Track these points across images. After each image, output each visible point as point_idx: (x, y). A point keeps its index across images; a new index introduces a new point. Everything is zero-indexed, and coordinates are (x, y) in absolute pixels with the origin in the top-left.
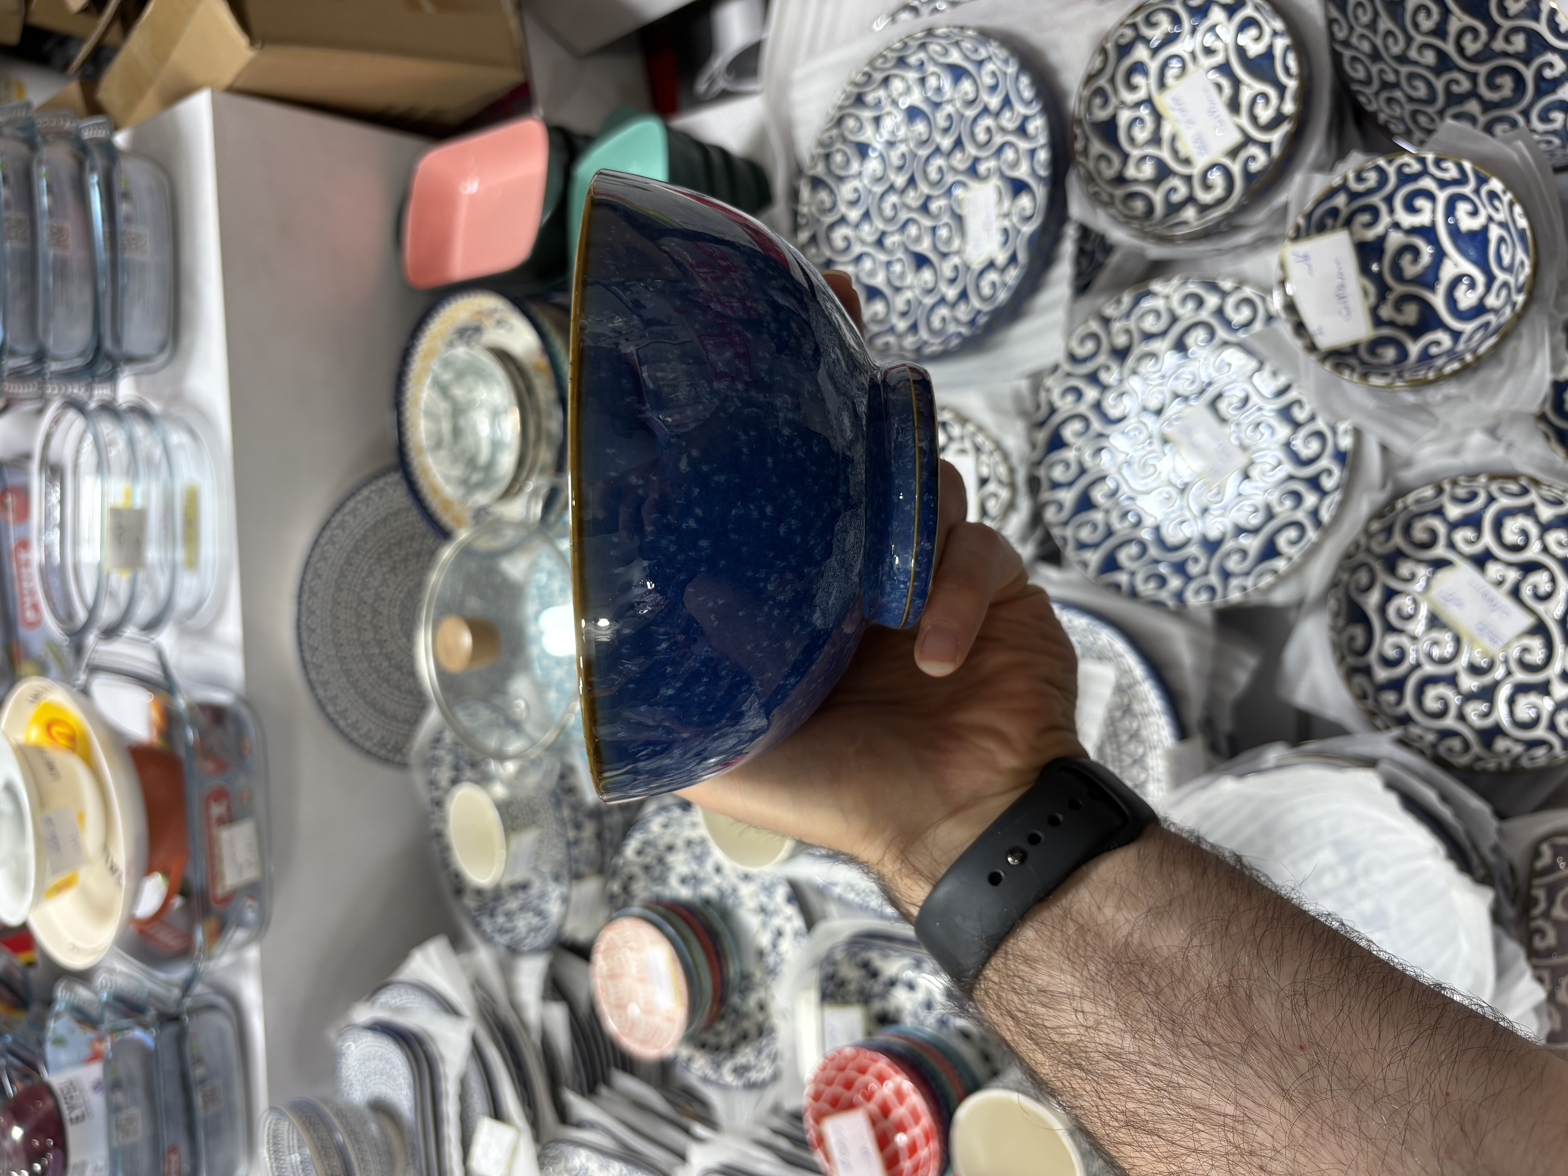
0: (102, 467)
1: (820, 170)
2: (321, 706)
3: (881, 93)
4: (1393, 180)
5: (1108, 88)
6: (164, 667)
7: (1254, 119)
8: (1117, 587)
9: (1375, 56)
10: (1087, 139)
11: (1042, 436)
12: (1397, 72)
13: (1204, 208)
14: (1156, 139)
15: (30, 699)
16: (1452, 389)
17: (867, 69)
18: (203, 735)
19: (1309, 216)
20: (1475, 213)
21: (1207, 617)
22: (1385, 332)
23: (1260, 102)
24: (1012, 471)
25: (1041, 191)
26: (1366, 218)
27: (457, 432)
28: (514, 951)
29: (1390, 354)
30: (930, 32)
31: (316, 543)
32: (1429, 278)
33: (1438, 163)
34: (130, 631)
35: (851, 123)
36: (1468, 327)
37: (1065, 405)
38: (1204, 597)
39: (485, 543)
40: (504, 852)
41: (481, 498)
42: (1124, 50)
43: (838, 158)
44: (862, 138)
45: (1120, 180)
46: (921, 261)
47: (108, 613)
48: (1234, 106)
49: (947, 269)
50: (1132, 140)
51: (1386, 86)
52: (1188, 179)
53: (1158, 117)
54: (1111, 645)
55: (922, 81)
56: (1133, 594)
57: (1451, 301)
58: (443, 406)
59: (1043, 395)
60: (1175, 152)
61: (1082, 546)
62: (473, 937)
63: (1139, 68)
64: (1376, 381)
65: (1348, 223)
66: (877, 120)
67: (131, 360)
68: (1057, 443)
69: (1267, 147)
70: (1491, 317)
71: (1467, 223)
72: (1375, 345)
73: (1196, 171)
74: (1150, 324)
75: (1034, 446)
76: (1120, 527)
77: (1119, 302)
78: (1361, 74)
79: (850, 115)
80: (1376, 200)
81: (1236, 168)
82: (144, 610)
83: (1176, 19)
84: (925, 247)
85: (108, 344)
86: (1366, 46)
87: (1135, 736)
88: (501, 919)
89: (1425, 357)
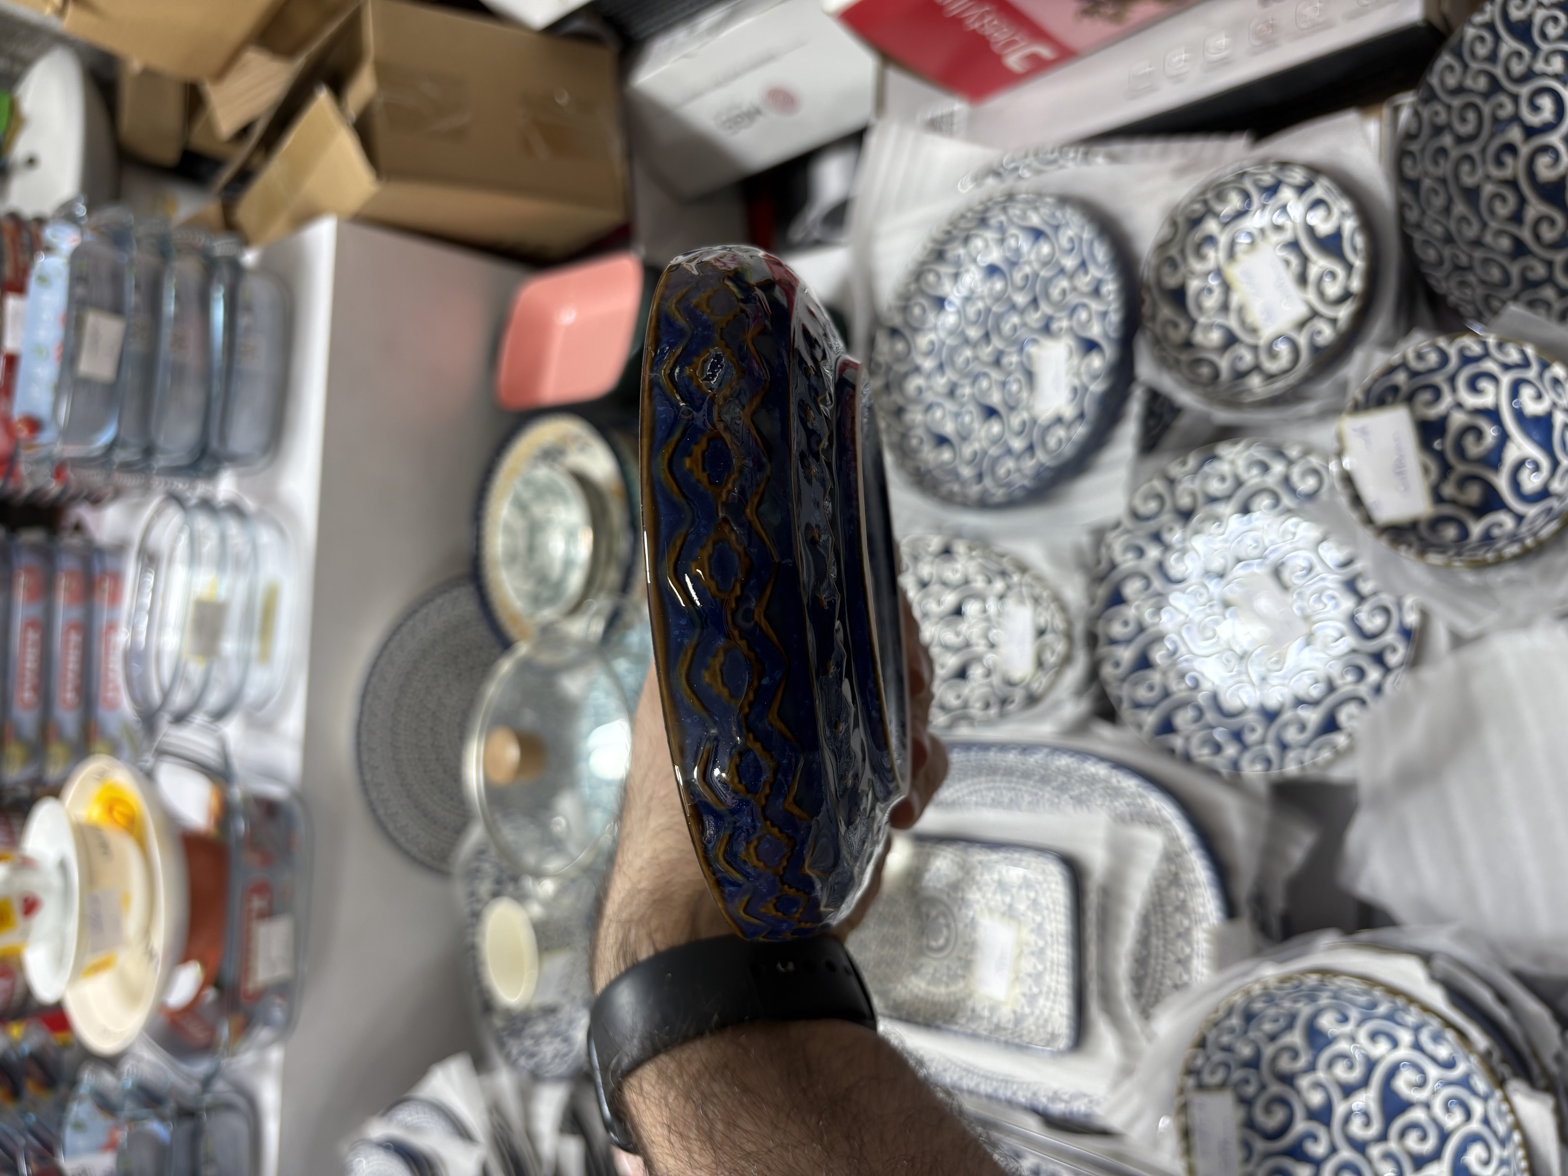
0: (194, 558)
1: (897, 320)
2: (372, 807)
3: (961, 251)
4: (1454, 361)
5: (1178, 258)
6: (225, 756)
7: (1321, 294)
8: (1171, 751)
9: (1449, 239)
10: (1154, 305)
11: (1102, 592)
12: (1470, 257)
13: (1270, 377)
14: (1225, 307)
15: (98, 777)
16: (1513, 572)
17: (949, 228)
18: (253, 826)
19: (1368, 392)
20: (1539, 397)
21: (1262, 788)
22: (1447, 510)
23: (1327, 279)
24: (1070, 623)
25: (1110, 351)
26: (1427, 396)
27: (532, 549)
28: (536, 1077)
29: (1450, 532)
30: (1011, 197)
31: (384, 647)
32: (1493, 459)
33: (1500, 345)
34: (199, 718)
35: (931, 278)
36: (1531, 511)
37: (1127, 561)
38: (1259, 768)
39: (546, 658)
40: (535, 972)
41: (548, 614)
42: (1195, 222)
43: (917, 311)
44: (940, 292)
45: (1188, 344)
46: (991, 412)
47: (180, 699)
48: (1302, 279)
49: (1015, 421)
50: (1200, 307)
51: (1458, 268)
52: (1255, 348)
53: (1227, 288)
54: (1159, 810)
55: (1002, 241)
56: (1187, 759)
57: (1516, 484)
58: (520, 524)
59: (1103, 550)
60: (1243, 322)
61: (1138, 705)
62: (497, 1059)
63: (1210, 239)
64: (1435, 559)
65: (1410, 399)
66: (956, 276)
67: (233, 459)
68: (1117, 599)
69: (1334, 321)
70: (1555, 503)
71: (1533, 407)
72: (1436, 523)
73: (1262, 342)
74: (1215, 487)
75: (1092, 601)
76: (1179, 689)
77: (1184, 463)
78: (1431, 255)
79: (930, 271)
80: (1439, 379)
81: (1302, 340)
82: (214, 699)
83: (1246, 196)
84: (995, 399)
85: (214, 444)
86: (1438, 230)
87: (1182, 908)
88: (528, 1043)
89: (1487, 538)
